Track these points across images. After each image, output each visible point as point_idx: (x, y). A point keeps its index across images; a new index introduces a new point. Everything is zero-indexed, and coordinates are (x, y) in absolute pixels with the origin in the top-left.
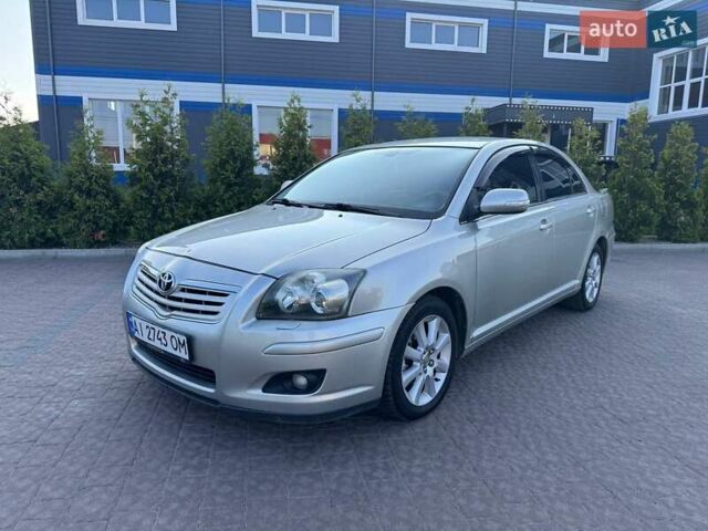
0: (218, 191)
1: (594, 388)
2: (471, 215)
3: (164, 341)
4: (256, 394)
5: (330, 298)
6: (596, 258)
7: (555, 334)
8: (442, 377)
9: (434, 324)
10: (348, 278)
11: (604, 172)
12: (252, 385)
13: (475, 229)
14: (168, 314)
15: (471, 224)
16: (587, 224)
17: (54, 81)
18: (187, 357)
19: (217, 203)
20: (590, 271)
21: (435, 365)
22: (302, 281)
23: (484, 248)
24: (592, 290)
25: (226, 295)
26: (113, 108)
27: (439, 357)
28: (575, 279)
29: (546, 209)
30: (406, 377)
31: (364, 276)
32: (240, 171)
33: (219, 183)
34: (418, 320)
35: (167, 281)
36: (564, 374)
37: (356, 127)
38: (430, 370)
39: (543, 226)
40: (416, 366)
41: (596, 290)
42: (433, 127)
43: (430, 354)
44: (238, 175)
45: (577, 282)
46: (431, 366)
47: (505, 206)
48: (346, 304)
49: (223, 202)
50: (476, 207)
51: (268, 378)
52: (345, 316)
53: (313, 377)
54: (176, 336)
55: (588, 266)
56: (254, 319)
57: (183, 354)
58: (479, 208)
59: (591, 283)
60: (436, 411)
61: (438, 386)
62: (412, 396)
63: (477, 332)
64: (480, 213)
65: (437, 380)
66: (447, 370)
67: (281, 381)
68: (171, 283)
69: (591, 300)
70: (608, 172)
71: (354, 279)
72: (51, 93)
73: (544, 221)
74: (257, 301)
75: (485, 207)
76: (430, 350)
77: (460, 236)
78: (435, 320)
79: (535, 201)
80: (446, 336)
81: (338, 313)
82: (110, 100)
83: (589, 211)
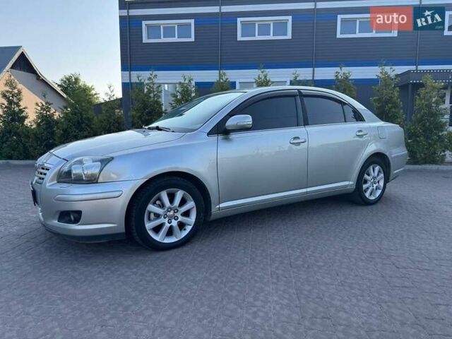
4: (56, 223)
6: (377, 169)
8: (189, 228)
10: (102, 162)
17: (130, 74)
24: (374, 191)
25: (49, 169)
26: (166, 89)
28: (348, 181)
30: (150, 224)
31: (111, 161)
41: (379, 191)
45: (351, 183)
46: (176, 220)
47: (237, 125)
48: (98, 176)
52: (97, 183)
53: (76, 215)
55: (365, 173)
56: (55, 182)
59: (372, 186)
65: (185, 229)
66: (193, 224)
67: (64, 215)
71: (105, 162)
72: (128, 81)
73: (296, 138)
74: (56, 172)
78: (178, 192)
80: (191, 203)
82: (164, 84)
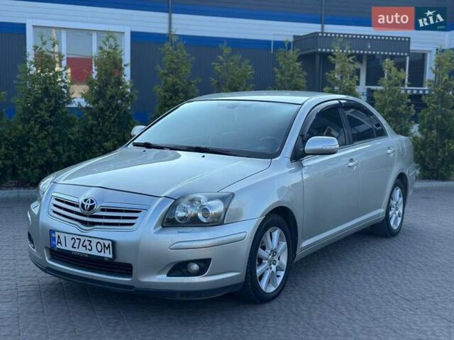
0: (31, 129)
1: (391, 284)
2: (298, 156)
3: (89, 247)
4: (162, 278)
5: (212, 212)
6: (398, 192)
7: (365, 253)
8: (282, 274)
9: (276, 234)
10: (223, 199)
11: (413, 112)
12: (159, 273)
13: (301, 166)
14: (90, 228)
15: (298, 162)
16: (386, 162)
18: (111, 256)
19: (31, 143)
20: (393, 203)
21: (277, 264)
22: (192, 201)
23: (308, 180)
24: (396, 218)
25: (140, 212)
27: (279, 259)
28: (380, 208)
29: (353, 150)
30: (259, 270)
31: (233, 197)
32: (55, 109)
33: (32, 122)
34: (266, 229)
35: (89, 204)
36: (369, 277)
37: (173, 66)
38: (274, 268)
39: (351, 164)
40: (265, 263)
41: (400, 219)
42: (250, 67)
43: (274, 256)
44: (52, 113)
45: (382, 211)
46: (274, 264)
47: (322, 149)
48: (223, 215)
49: (37, 142)
50: (302, 150)
51: (171, 266)
52: (222, 223)
53: (203, 265)
54: (102, 242)
55: (391, 198)
56: (161, 227)
57: (108, 254)
58: (304, 151)
59: (395, 213)
60: (278, 299)
61: (279, 281)
62: (263, 284)
63: (305, 244)
64: (304, 154)
65: (278, 276)
66: (285, 269)
67: (180, 268)
68: (94, 206)
69: (395, 228)
70: (418, 111)
71: (227, 199)
73: (351, 160)
74: (162, 215)
75: (308, 150)
76: (274, 252)
77: (290, 172)
78: (277, 231)
79: (343, 144)
80: (284, 244)
81: (218, 221)
83: (389, 151)
